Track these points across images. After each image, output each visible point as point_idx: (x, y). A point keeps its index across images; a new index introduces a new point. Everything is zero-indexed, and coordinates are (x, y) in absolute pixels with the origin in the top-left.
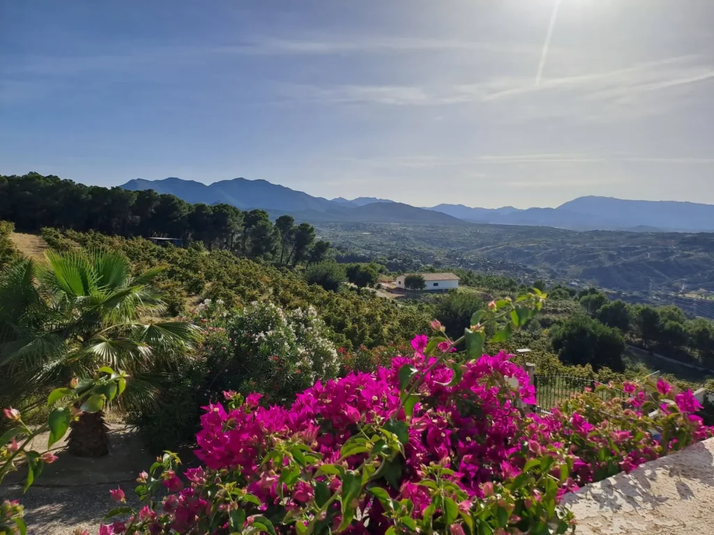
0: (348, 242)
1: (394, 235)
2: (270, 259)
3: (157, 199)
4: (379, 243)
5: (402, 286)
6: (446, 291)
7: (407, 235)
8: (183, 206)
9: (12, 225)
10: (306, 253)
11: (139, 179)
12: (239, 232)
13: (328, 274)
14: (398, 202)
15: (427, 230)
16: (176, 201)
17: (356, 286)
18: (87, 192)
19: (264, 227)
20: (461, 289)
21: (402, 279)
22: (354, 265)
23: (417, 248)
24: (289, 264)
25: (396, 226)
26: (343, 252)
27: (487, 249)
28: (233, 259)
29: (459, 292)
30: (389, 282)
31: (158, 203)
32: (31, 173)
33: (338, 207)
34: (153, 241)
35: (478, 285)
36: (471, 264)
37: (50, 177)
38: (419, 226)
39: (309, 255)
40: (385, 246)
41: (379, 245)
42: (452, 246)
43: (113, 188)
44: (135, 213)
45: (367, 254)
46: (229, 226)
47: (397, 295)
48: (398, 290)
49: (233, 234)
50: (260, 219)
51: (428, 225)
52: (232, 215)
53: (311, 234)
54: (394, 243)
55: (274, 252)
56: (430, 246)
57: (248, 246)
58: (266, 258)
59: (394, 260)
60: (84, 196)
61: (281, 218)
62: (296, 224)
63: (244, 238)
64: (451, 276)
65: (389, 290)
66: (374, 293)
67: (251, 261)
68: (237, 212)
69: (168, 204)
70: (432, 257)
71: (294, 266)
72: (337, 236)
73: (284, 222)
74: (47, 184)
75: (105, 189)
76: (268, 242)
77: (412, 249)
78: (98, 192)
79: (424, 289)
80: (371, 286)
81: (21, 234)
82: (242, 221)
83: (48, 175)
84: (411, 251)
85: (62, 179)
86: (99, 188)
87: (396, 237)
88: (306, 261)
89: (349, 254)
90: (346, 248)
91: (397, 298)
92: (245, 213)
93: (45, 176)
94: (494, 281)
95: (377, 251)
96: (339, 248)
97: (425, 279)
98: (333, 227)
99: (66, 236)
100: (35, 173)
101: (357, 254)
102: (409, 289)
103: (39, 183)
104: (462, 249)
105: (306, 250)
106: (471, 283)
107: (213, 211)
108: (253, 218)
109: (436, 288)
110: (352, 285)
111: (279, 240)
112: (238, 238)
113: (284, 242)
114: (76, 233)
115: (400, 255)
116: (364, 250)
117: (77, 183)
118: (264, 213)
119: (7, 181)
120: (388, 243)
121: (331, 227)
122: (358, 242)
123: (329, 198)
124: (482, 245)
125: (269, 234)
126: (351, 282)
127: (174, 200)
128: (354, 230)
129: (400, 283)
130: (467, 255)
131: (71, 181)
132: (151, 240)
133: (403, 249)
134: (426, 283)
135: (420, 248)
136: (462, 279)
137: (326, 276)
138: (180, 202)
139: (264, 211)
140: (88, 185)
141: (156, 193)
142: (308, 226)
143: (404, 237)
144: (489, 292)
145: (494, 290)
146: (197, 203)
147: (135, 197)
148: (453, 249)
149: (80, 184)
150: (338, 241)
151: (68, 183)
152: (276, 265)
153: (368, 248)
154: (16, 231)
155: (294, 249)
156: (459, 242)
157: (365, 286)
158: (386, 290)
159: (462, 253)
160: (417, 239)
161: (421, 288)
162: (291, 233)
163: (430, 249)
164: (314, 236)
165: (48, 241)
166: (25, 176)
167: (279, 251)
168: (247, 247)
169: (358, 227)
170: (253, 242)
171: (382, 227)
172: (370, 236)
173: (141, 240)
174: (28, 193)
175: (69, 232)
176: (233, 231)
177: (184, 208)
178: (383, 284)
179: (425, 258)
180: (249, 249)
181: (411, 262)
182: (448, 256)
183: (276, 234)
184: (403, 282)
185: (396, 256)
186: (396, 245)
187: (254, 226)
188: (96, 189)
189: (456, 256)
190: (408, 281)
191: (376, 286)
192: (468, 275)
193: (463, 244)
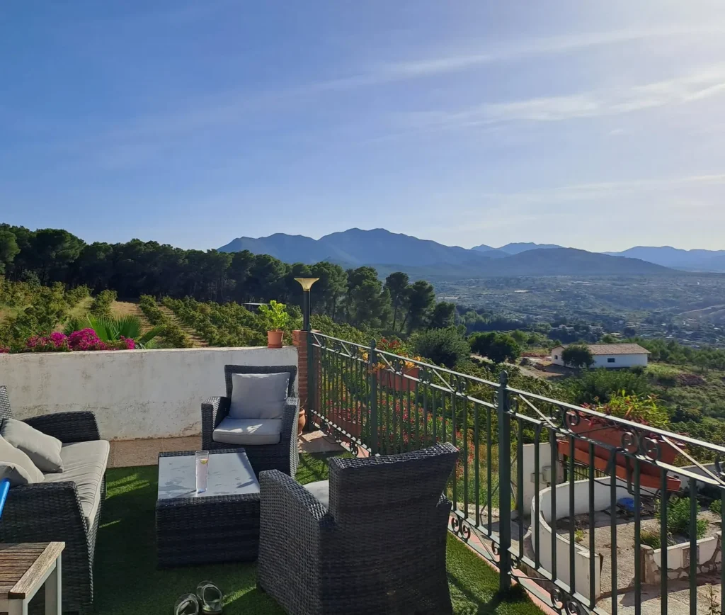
0: (494, 303)
1: (561, 292)
2: (379, 327)
3: (252, 260)
4: (539, 304)
5: (560, 362)
6: (626, 369)
7: (583, 292)
8: (279, 268)
9: (114, 293)
10: (423, 318)
11: (243, 237)
12: (341, 294)
13: (443, 343)
14: (567, 247)
15: (614, 284)
16: (272, 261)
17: (491, 361)
18: (184, 256)
19: (370, 287)
20: (652, 367)
21: (558, 352)
22: (486, 333)
23: (598, 311)
24: (403, 332)
25: (566, 280)
26: (485, 317)
27: (714, 309)
28: (332, 327)
29: (646, 372)
30: (542, 356)
31: (254, 265)
32: (134, 240)
33: (481, 257)
34: (247, 307)
35: (683, 362)
36: (687, 333)
37: (150, 242)
38: (601, 279)
39: (427, 320)
40: (549, 307)
41: (539, 307)
42: (656, 307)
43: (208, 251)
44: (231, 277)
45: (521, 319)
46: (330, 286)
47: (551, 374)
48: (553, 367)
49: (335, 297)
50: (367, 277)
51: (615, 277)
52: (333, 275)
53: (430, 294)
54: (563, 303)
55: (384, 318)
56: (618, 307)
57: (352, 310)
58: (373, 326)
59: (561, 326)
60: (181, 261)
61: (393, 276)
62: (411, 282)
63: (348, 301)
64: (636, 348)
65: (539, 367)
66: (517, 370)
67: (354, 329)
68: (339, 272)
69: (264, 265)
70: (621, 322)
71: (409, 334)
72: (480, 295)
73: (397, 281)
74: (147, 250)
75: (201, 252)
76: (375, 305)
77: (590, 311)
78: (194, 256)
79: (592, 366)
80: (512, 361)
81: (122, 303)
82: (346, 281)
83: (148, 241)
84: (589, 314)
85: (161, 245)
86: (195, 251)
87: (564, 295)
88: (424, 329)
89: (495, 319)
90: (491, 312)
91: (550, 378)
92: (349, 271)
93: (146, 242)
94: (709, 357)
95: (538, 315)
96: (480, 312)
97: (593, 352)
98: (474, 284)
99: (163, 304)
100: (138, 240)
101: (506, 320)
102: (569, 366)
103: (140, 250)
104: (671, 311)
105: (424, 314)
106: (671, 359)
107: (312, 270)
108: (358, 278)
109: (611, 365)
110: (485, 359)
111: (388, 303)
112: (343, 302)
113: (395, 304)
114: (172, 300)
115: (572, 320)
116: (517, 314)
117: (174, 247)
118: (372, 270)
119: (112, 250)
120: (552, 304)
121: (470, 284)
122: (509, 304)
123: (468, 247)
124: (705, 304)
125: (376, 296)
126: (484, 356)
127: (269, 260)
128: (502, 288)
129: (556, 357)
130: (681, 319)
131: (169, 245)
132: (244, 305)
133: (575, 312)
134: (594, 358)
135: (603, 310)
136: (654, 353)
137: (440, 346)
138: (277, 263)
139: (372, 267)
140: (185, 249)
141: (251, 254)
142: (425, 284)
143: (577, 296)
144: (700, 372)
145: (709, 370)
146: (295, 262)
147: (230, 260)
148: (656, 311)
149: (177, 249)
150: (481, 303)
151: (166, 248)
152: (384, 334)
153: (525, 311)
154: (117, 300)
155: (409, 313)
156: (666, 301)
157: (503, 361)
158: (535, 367)
159: (671, 315)
160: (598, 297)
161: (588, 365)
162: (405, 293)
163: (619, 310)
164: (433, 296)
165: (143, 308)
166: (128, 243)
167: (391, 315)
168: (351, 313)
169: (508, 282)
170: (357, 305)
171: (545, 282)
172: (527, 295)
173: (236, 306)
174: (130, 260)
175: (165, 300)
176: (334, 293)
177: (280, 269)
178: (532, 359)
179: (610, 324)
180: (353, 314)
181: (587, 329)
182: (649, 321)
183: (384, 295)
184: (560, 357)
185: (564, 321)
186: (565, 306)
187: (358, 287)
188: (194, 252)
189: (661, 321)
190: (567, 356)
191: (518, 360)
192: (669, 348)
193: (672, 303)
